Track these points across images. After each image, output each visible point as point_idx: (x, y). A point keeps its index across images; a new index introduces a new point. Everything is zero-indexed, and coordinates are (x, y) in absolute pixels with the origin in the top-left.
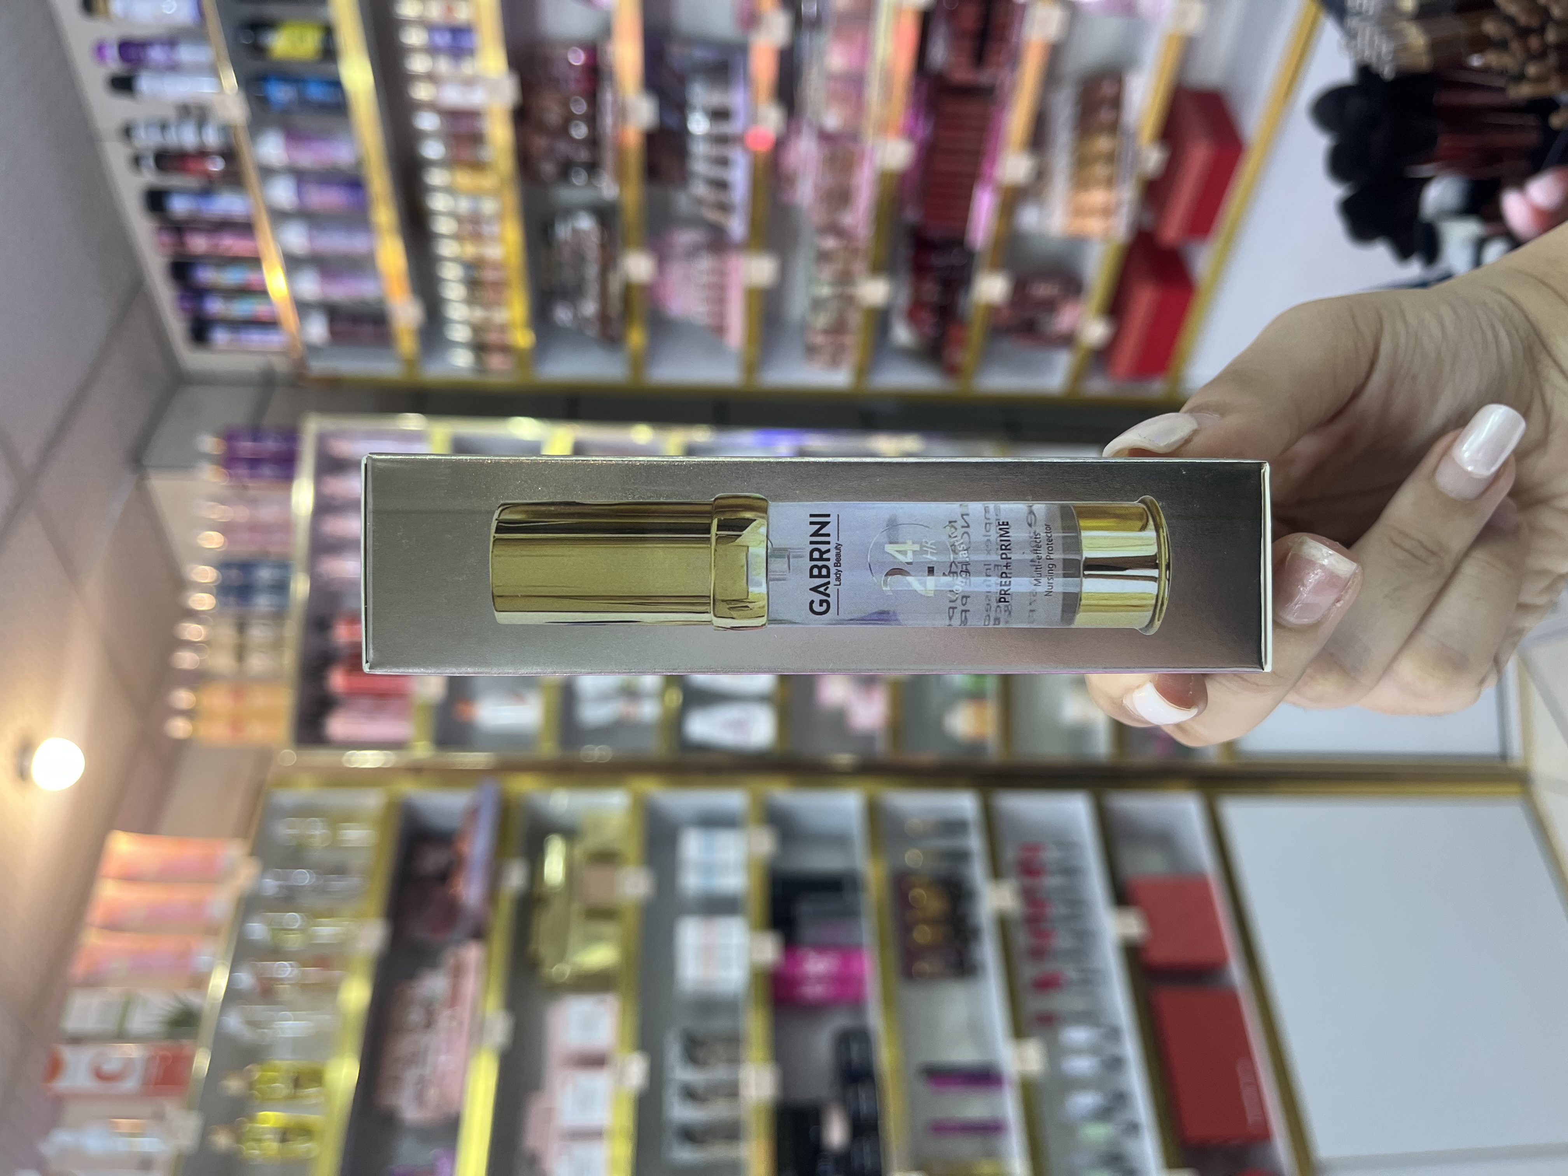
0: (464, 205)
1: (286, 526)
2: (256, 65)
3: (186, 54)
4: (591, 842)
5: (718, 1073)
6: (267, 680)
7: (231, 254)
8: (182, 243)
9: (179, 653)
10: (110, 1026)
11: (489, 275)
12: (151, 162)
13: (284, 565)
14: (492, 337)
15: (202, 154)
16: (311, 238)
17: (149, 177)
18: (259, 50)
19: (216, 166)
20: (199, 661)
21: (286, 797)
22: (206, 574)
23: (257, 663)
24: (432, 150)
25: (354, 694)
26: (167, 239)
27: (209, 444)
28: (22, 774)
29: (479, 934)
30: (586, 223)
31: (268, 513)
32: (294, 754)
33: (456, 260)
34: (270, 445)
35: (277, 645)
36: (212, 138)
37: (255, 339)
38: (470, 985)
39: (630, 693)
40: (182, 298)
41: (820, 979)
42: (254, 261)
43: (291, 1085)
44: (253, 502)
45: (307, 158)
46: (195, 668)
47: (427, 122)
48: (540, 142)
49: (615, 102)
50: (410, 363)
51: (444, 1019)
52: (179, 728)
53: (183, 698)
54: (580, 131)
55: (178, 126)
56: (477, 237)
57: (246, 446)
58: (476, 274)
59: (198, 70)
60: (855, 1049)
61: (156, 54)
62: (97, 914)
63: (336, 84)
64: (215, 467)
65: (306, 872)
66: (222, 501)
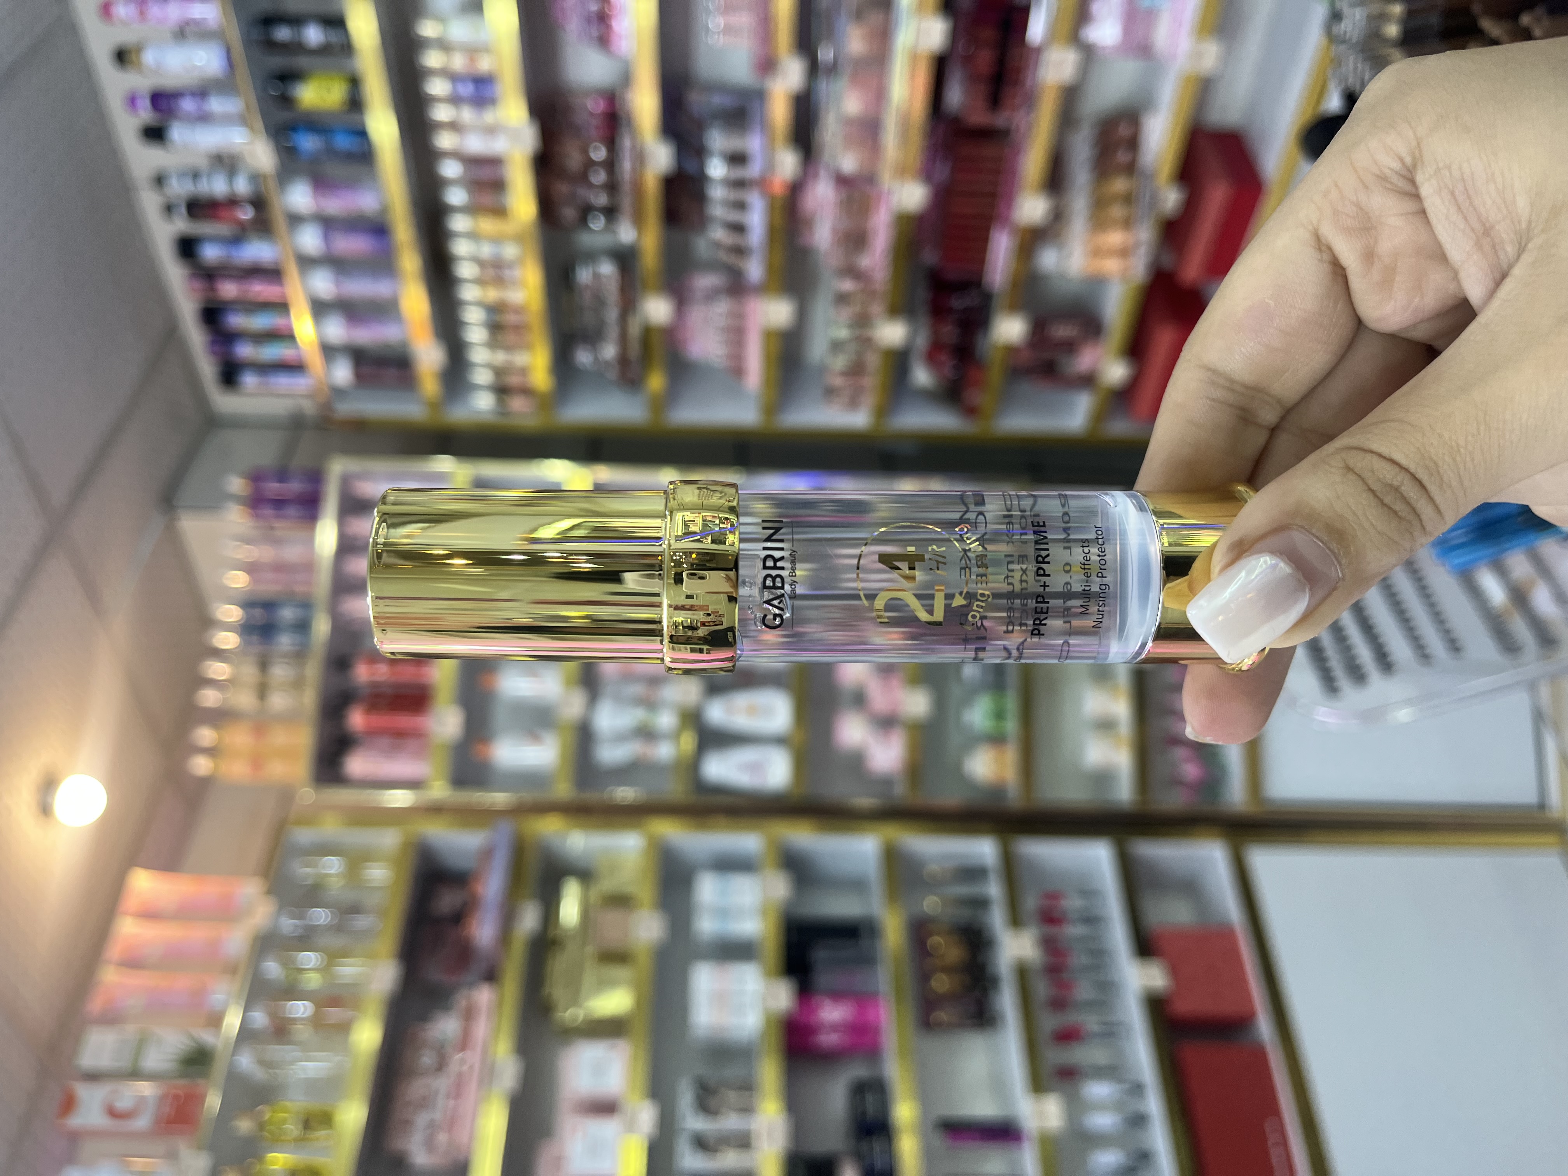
0: (486, 250)
1: (309, 566)
2: (284, 116)
3: (217, 105)
4: (607, 885)
5: (731, 1122)
6: (287, 719)
7: (261, 299)
8: (212, 289)
9: (203, 691)
10: (124, 1063)
11: (511, 318)
12: (183, 210)
13: (306, 604)
14: (514, 380)
15: (232, 202)
16: (337, 283)
17: (181, 225)
18: (286, 101)
19: (246, 214)
20: (222, 699)
21: (303, 836)
22: (232, 613)
23: (279, 701)
24: (456, 196)
25: (373, 733)
26: (198, 285)
27: (236, 484)
28: (45, 810)
29: (491, 976)
30: (607, 269)
31: (292, 553)
32: (313, 792)
33: (479, 304)
34: (295, 487)
35: (298, 684)
36: (242, 186)
37: (283, 382)
38: (481, 1028)
39: (646, 733)
40: (214, 343)
41: (835, 1028)
42: (282, 307)
43: (301, 1127)
44: (277, 542)
45: (335, 205)
46: (217, 706)
47: (450, 169)
48: (562, 188)
49: (634, 147)
50: (434, 406)
51: (456, 1061)
52: (201, 765)
53: (205, 735)
54: (599, 177)
55: (209, 175)
56: (499, 281)
57: (273, 487)
58: (498, 318)
59: (227, 120)
60: (870, 1099)
61: (187, 105)
62: (114, 951)
63: (362, 133)
64: (241, 507)
65: (322, 911)
66: (248, 541)
